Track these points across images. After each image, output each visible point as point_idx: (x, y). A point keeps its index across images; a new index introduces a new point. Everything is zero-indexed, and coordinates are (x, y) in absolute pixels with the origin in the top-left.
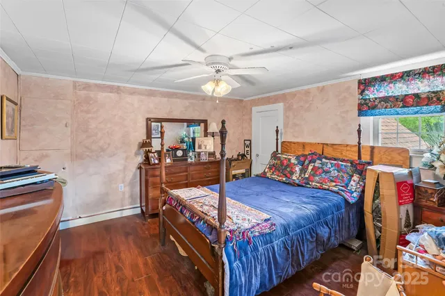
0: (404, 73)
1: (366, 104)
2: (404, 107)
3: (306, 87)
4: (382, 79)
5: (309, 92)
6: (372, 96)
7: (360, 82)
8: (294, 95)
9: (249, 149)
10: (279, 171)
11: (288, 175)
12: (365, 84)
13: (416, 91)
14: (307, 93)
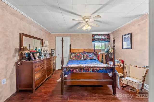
0: (101, 34)
1: (95, 40)
2: (101, 41)
3: (78, 33)
4: (97, 35)
5: (79, 35)
6: (95, 38)
7: (93, 35)
8: (74, 35)
9: (54, 53)
10: (77, 57)
11: (81, 58)
12: (94, 35)
13: (103, 38)
14: (78, 35)
